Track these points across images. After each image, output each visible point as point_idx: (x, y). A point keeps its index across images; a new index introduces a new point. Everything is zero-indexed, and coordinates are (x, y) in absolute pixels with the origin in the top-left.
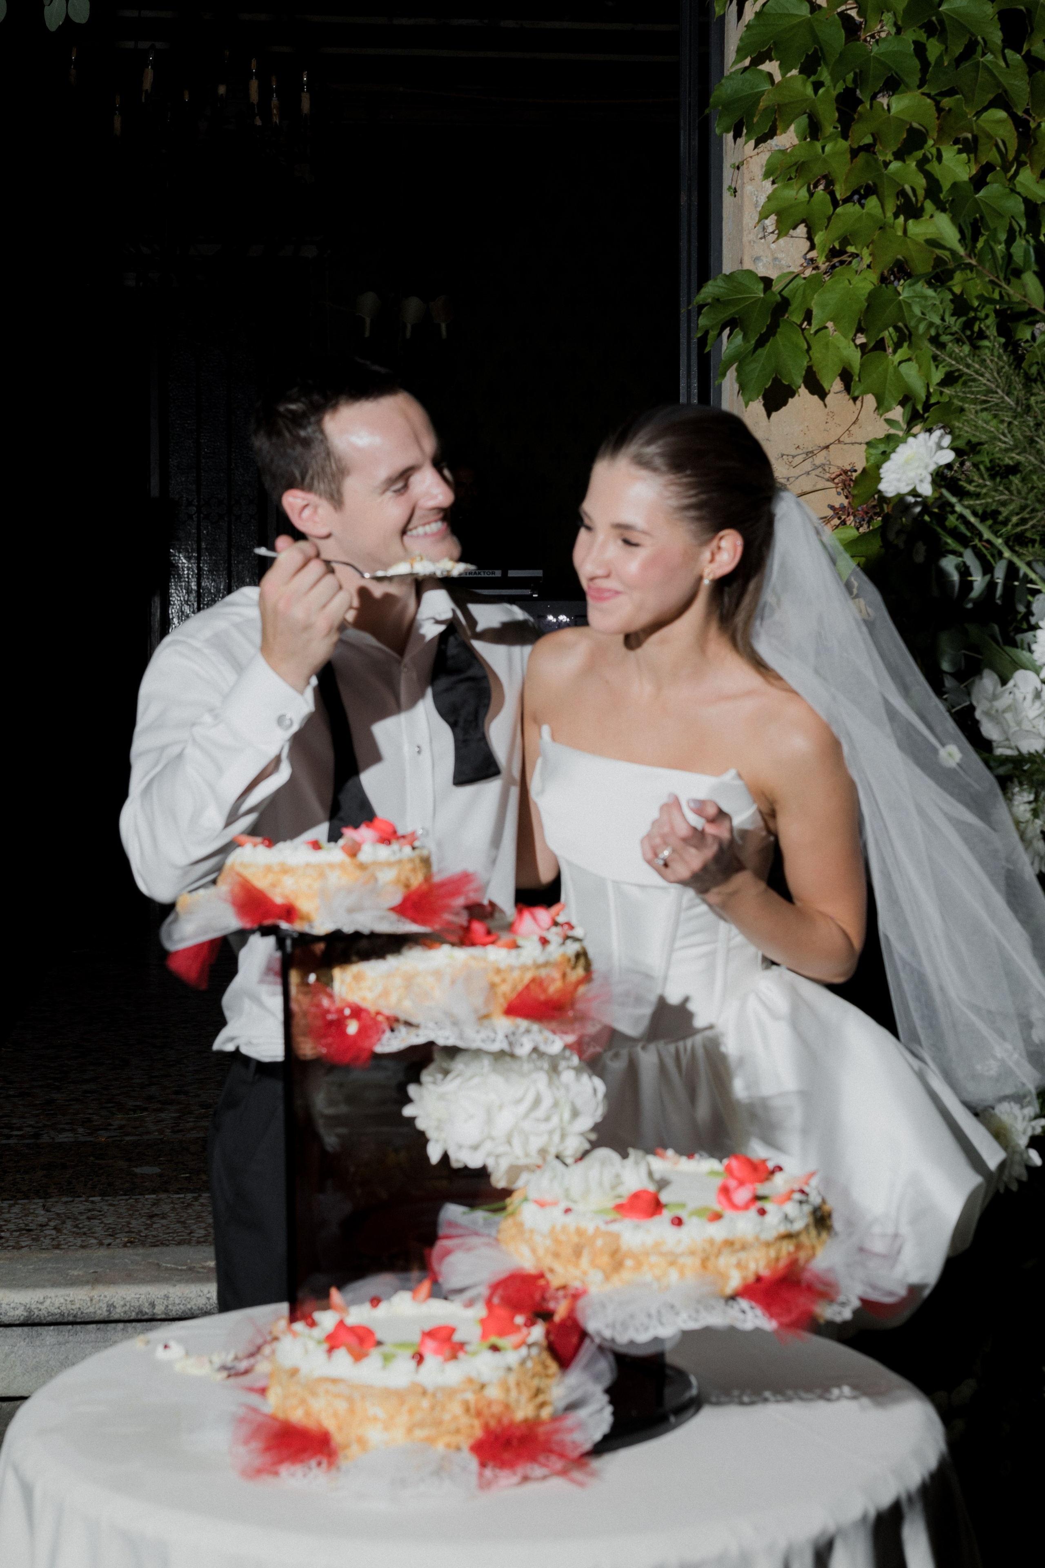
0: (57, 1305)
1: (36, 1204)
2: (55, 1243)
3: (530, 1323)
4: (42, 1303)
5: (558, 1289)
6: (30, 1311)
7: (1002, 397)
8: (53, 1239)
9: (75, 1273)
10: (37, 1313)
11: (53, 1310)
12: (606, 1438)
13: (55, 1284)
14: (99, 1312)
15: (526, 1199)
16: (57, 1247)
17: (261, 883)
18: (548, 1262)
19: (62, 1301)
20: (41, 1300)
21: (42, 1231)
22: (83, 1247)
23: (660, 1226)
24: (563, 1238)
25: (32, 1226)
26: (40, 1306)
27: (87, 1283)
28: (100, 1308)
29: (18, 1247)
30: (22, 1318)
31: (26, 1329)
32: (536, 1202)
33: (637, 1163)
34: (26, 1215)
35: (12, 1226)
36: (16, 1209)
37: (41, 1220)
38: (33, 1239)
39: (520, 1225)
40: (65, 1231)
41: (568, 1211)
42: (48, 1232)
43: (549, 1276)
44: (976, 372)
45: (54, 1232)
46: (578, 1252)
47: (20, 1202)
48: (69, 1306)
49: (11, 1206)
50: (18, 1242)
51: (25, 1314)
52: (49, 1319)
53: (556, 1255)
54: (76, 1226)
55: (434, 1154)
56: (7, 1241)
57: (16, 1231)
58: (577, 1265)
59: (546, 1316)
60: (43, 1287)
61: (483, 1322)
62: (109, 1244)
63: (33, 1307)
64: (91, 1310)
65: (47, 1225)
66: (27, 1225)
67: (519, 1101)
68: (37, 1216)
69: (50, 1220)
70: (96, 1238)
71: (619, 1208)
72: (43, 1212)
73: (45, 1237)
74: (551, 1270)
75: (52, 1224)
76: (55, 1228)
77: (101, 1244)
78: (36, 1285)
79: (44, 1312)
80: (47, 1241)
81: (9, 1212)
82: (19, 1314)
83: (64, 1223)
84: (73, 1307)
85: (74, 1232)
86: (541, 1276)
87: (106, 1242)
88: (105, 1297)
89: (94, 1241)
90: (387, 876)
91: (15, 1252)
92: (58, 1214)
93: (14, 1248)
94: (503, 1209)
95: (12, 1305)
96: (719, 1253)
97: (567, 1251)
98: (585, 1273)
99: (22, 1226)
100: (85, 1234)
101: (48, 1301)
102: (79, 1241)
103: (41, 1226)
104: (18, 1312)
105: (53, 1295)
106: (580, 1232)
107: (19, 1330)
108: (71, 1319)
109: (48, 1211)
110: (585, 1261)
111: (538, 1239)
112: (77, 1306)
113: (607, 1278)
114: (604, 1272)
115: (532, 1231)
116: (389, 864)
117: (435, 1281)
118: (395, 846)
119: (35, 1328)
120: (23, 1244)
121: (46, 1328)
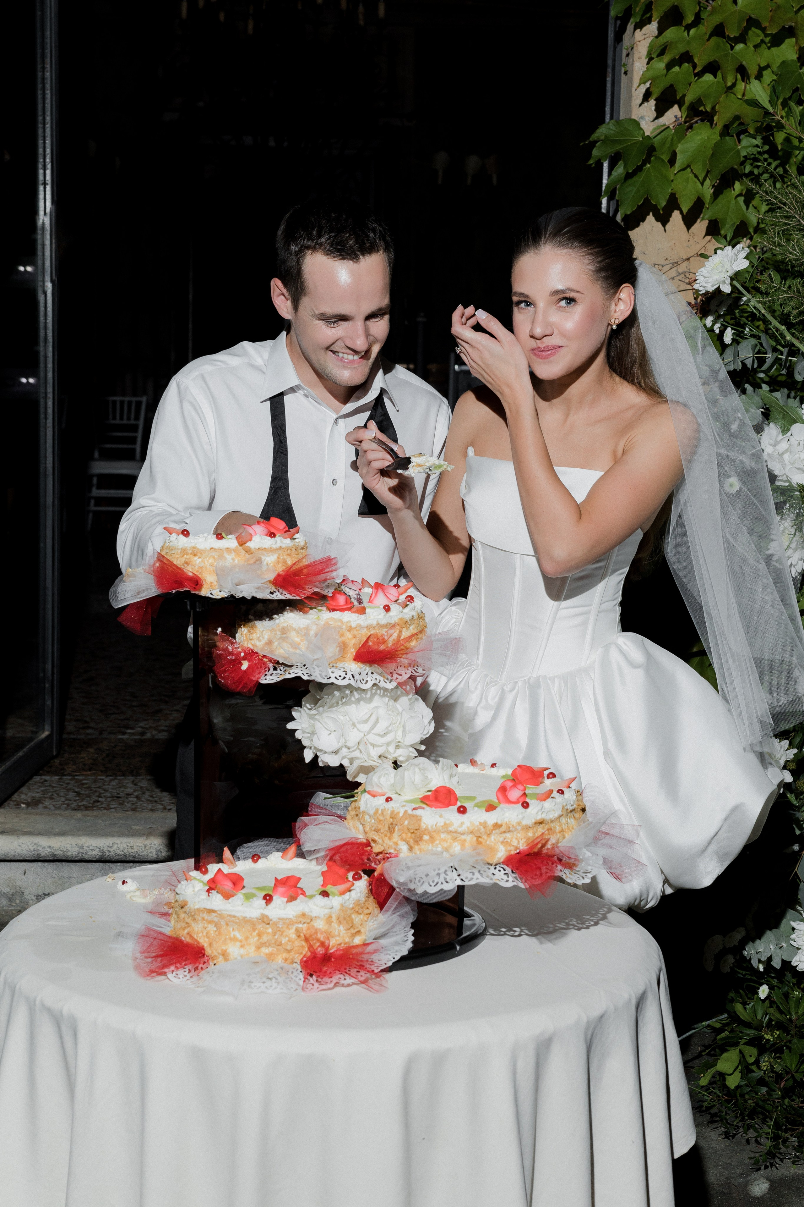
0: (121, 849)
1: (129, 780)
2: (134, 807)
3: (357, 877)
4: (111, 847)
5: (378, 854)
6: (103, 852)
7: (799, 221)
8: (133, 804)
9: (137, 828)
10: (107, 853)
11: (118, 852)
12: (403, 959)
13: (121, 835)
14: (150, 855)
15: (365, 791)
16: (134, 810)
17: (178, 561)
18: (372, 835)
19: (125, 846)
20: (111, 845)
21: (127, 798)
22: (152, 810)
23: (450, 814)
24: (381, 818)
25: (122, 795)
26: (110, 849)
27: (143, 835)
28: (151, 852)
29: (108, 808)
30: (97, 857)
31: (101, 864)
32: (369, 792)
33: (442, 769)
34: (120, 787)
35: (108, 794)
36: (114, 783)
37: (129, 790)
38: (120, 804)
39: (357, 808)
40: (143, 799)
41: (388, 799)
42: (131, 799)
43: (372, 844)
44: (780, 201)
45: (135, 799)
46: (391, 829)
47: (118, 778)
48: (130, 850)
49: (111, 780)
50: (108, 805)
51: (100, 854)
52: (116, 858)
53: (377, 831)
54: (152, 796)
55: (308, 756)
56: (102, 804)
57: (109, 797)
58: (390, 839)
59: (369, 872)
60: (113, 836)
61: (323, 874)
62: (170, 809)
63: (105, 849)
64: (145, 853)
65: (132, 794)
66: (118, 794)
67: (366, 721)
68: (126, 788)
69: (134, 792)
70: (162, 805)
71: (425, 800)
72: (132, 785)
73: (128, 803)
74: (374, 841)
75: (136, 794)
76: (137, 797)
77: (165, 809)
78: (107, 835)
79: (112, 854)
80: (129, 805)
81: (109, 785)
82: (95, 854)
83: (144, 793)
84: (133, 851)
85: (149, 800)
86: (368, 844)
87: (168, 807)
88: (155, 845)
89: (160, 807)
90: (270, 559)
91: (105, 811)
92: (141, 787)
93: (105, 809)
94: (353, 796)
95: (91, 848)
96: (489, 835)
97: (384, 828)
98: (396, 844)
99: (115, 794)
100: (156, 801)
101: (116, 846)
102: (150, 807)
103: (128, 795)
104: (94, 853)
105: (118, 842)
106: (393, 815)
107: (97, 865)
108: (131, 858)
109: (135, 785)
110: (395, 835)
111: (367, 818)
112: (136, 850)
113: (411, 849)
114: (408, 843)
115: (364, 812)
116: (271, 550)
117: (299, 846)
118: (278, 538)
119: (108, 864)
120: (112, 806)
121: (115, 864)
